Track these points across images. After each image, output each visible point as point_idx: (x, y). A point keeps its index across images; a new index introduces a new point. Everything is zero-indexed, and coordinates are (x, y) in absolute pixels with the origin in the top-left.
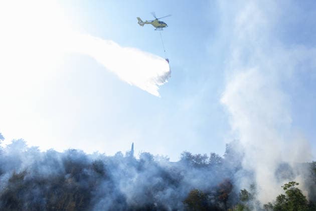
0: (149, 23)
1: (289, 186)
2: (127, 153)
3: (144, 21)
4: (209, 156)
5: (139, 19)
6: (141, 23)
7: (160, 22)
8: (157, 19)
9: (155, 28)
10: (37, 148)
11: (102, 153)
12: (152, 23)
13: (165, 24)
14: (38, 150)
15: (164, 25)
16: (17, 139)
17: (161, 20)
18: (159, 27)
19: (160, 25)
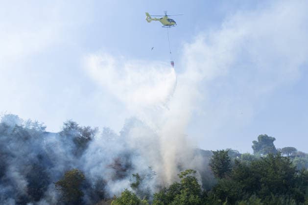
1: (186, 174)
3: (153, 17)
5: (148, 15)
7: (169, 20)
8: (166, 16)
9: (163, 25)
12: (161, 20)
13: (174, 22)
15: (172, 23)
17: (170, 17)
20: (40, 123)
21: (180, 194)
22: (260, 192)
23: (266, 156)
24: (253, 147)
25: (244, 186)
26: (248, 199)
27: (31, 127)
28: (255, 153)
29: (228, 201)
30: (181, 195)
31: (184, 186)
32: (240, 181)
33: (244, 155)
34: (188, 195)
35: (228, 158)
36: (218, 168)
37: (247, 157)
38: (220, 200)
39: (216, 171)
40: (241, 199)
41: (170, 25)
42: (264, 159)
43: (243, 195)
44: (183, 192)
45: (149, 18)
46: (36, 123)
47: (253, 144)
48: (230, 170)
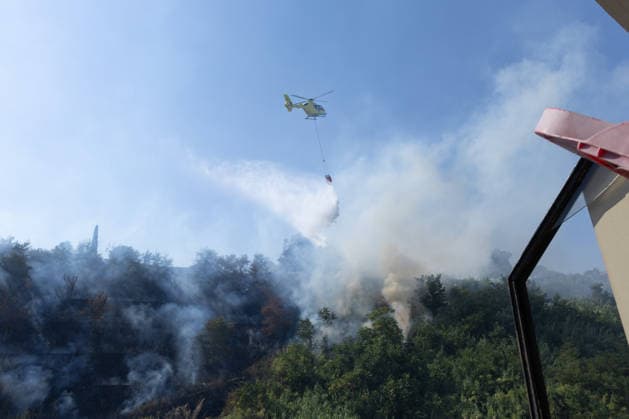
0: (300, 107)
1: (380, 314)
3: (294, 102)
5: (287, 98)
7: (316, 106)
12: (304, 106)
13: (322, 109)
15: (320, 112)
18: (312, 114)
20: (162, 255)
21: (372, 343)
22: (491, 334)
25: (467, 327)
26: (474, 346)
27: (151, 262)
29: (445, 349)
30: (374, 346)
31: (378, 332)
32: (460, 320)
34: (384, 344)
35: (440, 286)
38: (431, 350)
40: (464, 346)
41: (315, 115)
43: (466, 340)
44: (377, 341)
45: (290, 106)
46: (158, 255)
48: (445, 305)
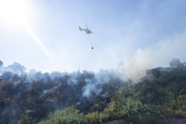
0: (84, 30)
1: (143, 78)
2: (77, 71)
3: (82, 29)
4: (111, 69)
6: (80, 29)
8: (87, 29)
9: (86, 33)
10: (40, 72)
11: (67, 72)
12: (85, 30)
14: (41, 73)
16: (32, 69)
17: (89, 30)
18: (88, 33)
19: (89, 32)
22: (176, 81)
23: (176, 67)
24: (170, 64)
25: (168, 79)
26: (171, 84)
28: (171, 66)
29: (162, 86)
31: (144, 83)
33: (166, 68)
36: (156, 75)
37: (168, 68)
38: (159, 86)
39: (155, 76)
40: (168, 84)
42: (176, 68)
44: (144, 85)
47: (169, 63)
